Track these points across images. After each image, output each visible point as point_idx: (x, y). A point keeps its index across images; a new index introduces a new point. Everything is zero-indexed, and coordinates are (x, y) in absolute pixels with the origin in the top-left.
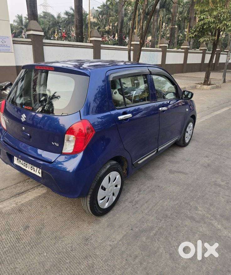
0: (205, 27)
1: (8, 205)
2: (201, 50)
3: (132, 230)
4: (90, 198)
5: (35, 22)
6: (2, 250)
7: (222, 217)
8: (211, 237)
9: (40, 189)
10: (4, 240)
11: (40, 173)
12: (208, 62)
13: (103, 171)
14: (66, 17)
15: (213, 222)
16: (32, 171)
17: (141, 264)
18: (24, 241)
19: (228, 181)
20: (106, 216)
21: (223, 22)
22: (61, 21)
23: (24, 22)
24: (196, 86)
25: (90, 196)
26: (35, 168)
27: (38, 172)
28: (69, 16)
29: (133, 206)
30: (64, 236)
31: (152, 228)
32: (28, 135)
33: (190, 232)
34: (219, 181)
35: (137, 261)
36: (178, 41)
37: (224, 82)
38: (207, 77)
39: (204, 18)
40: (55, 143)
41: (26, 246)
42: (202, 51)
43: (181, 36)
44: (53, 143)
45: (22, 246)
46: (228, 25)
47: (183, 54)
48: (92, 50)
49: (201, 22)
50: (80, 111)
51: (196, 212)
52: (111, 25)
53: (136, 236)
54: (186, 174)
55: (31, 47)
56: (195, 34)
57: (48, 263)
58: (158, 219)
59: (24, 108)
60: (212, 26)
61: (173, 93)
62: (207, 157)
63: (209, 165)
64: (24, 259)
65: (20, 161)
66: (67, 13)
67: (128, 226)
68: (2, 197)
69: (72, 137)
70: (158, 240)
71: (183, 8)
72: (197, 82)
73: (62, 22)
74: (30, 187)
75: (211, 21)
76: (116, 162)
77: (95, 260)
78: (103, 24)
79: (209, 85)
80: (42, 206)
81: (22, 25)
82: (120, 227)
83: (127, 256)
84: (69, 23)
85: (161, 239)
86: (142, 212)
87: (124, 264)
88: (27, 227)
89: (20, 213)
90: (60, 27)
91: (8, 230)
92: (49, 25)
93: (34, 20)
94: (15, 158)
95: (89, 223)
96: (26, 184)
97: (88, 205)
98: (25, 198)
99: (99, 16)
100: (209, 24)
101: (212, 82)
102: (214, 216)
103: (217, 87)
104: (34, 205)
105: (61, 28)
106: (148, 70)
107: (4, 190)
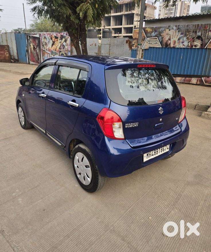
27: (166, 149)
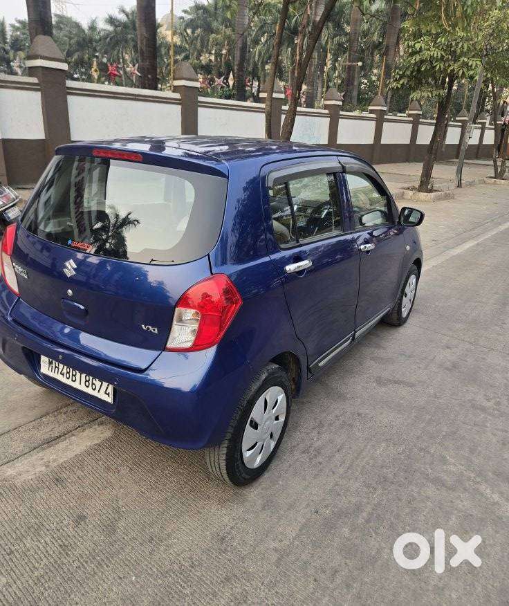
0: (423, 69)
1: (28, 469)
2: (409, 115)
3: (317, 512)
4: (227, 447)
5: (48, 38)
6: (31, 574)
7: (497, 475)
8: (482, 520)
9: (98, 429)
10: (32, 552)
11: (108, 394)
12: (428, 143)
13: (254, 387)
14: (110, 28)
15: (483, 487)
16: (89, 391)
17: (348, 586)
18: (80, 552)
19: (498, 400)
20: (256, 484)
21: (462, 60)
22: (97, 38)
23: (8, 37)
24: (403, 194)
25: (227, 442)
26: (98, 383)
28: (116, 26)
29: (310, 459)
30: (169, 535)
31: (359, 508)
32: (82, 307)
33: (439, 512)
34: (480, 399)
35: (338, 580)
36: (359, 95)
37: (459, 185)
38: (427, 174)
39: (421, 48)
40: (150, 327)
41: (86, 562)
42: (411, 119)
43: (366, 84)
44: (143, 326)
45: (76, 564)
46: (471, 66)
47: (374, 123)
48: (179, 107)
49: (414, 58)
50: (208, 255)
51: (445, 467)
52: (213, 52)
53: (329, 526)
54: (412, 385)
55: (37, 96)
56: (401, 82)
57: (144, 599)
58: (368, 486)
59: (70, 246)
60: (439, 66)
61: (379, 213)
62: (448, 348)
63: (454, 366)
64: (86, 592)
65: (56, 367)
66: (111, 21)
67: (308, 505)
68: (10, 451)
69: (189, 314)
70: (377, 534)
71: (370, 24)
72: (406, 185)
73: (100, 40)
74: (72, 424)
75: (435, 55)
76: (278, 366)
77: (248, 584)
78: (195, 48)
79: (431, 191)
80: (108, 469)
81: (6, 43)
82: (291, 507)
83: (316, 572)
84: (117, 43)
85: (382, 530)
86: (333, 473)
87: (311, 590)
88: (81, 519)
89: (60, 486)
90: (95, 50)
91: (36, 527)
92: (70, 44)
93: (44, 35)
94: (44, 360)
95: (222, 502)
96: (62, 417)
97: (223, 463)
98: (66, 450)
99: (185, 30)
100: (432, 62)
101: (436, 186)
102: (480, 473)
103: (448, 197)
104: (90, 467)
105: (97, 54)
106: (340, 163)
107: (11, 434)
